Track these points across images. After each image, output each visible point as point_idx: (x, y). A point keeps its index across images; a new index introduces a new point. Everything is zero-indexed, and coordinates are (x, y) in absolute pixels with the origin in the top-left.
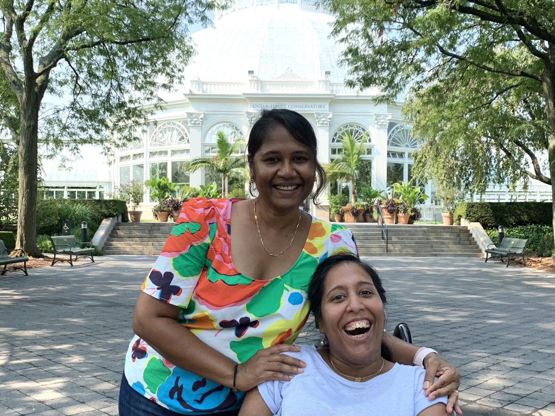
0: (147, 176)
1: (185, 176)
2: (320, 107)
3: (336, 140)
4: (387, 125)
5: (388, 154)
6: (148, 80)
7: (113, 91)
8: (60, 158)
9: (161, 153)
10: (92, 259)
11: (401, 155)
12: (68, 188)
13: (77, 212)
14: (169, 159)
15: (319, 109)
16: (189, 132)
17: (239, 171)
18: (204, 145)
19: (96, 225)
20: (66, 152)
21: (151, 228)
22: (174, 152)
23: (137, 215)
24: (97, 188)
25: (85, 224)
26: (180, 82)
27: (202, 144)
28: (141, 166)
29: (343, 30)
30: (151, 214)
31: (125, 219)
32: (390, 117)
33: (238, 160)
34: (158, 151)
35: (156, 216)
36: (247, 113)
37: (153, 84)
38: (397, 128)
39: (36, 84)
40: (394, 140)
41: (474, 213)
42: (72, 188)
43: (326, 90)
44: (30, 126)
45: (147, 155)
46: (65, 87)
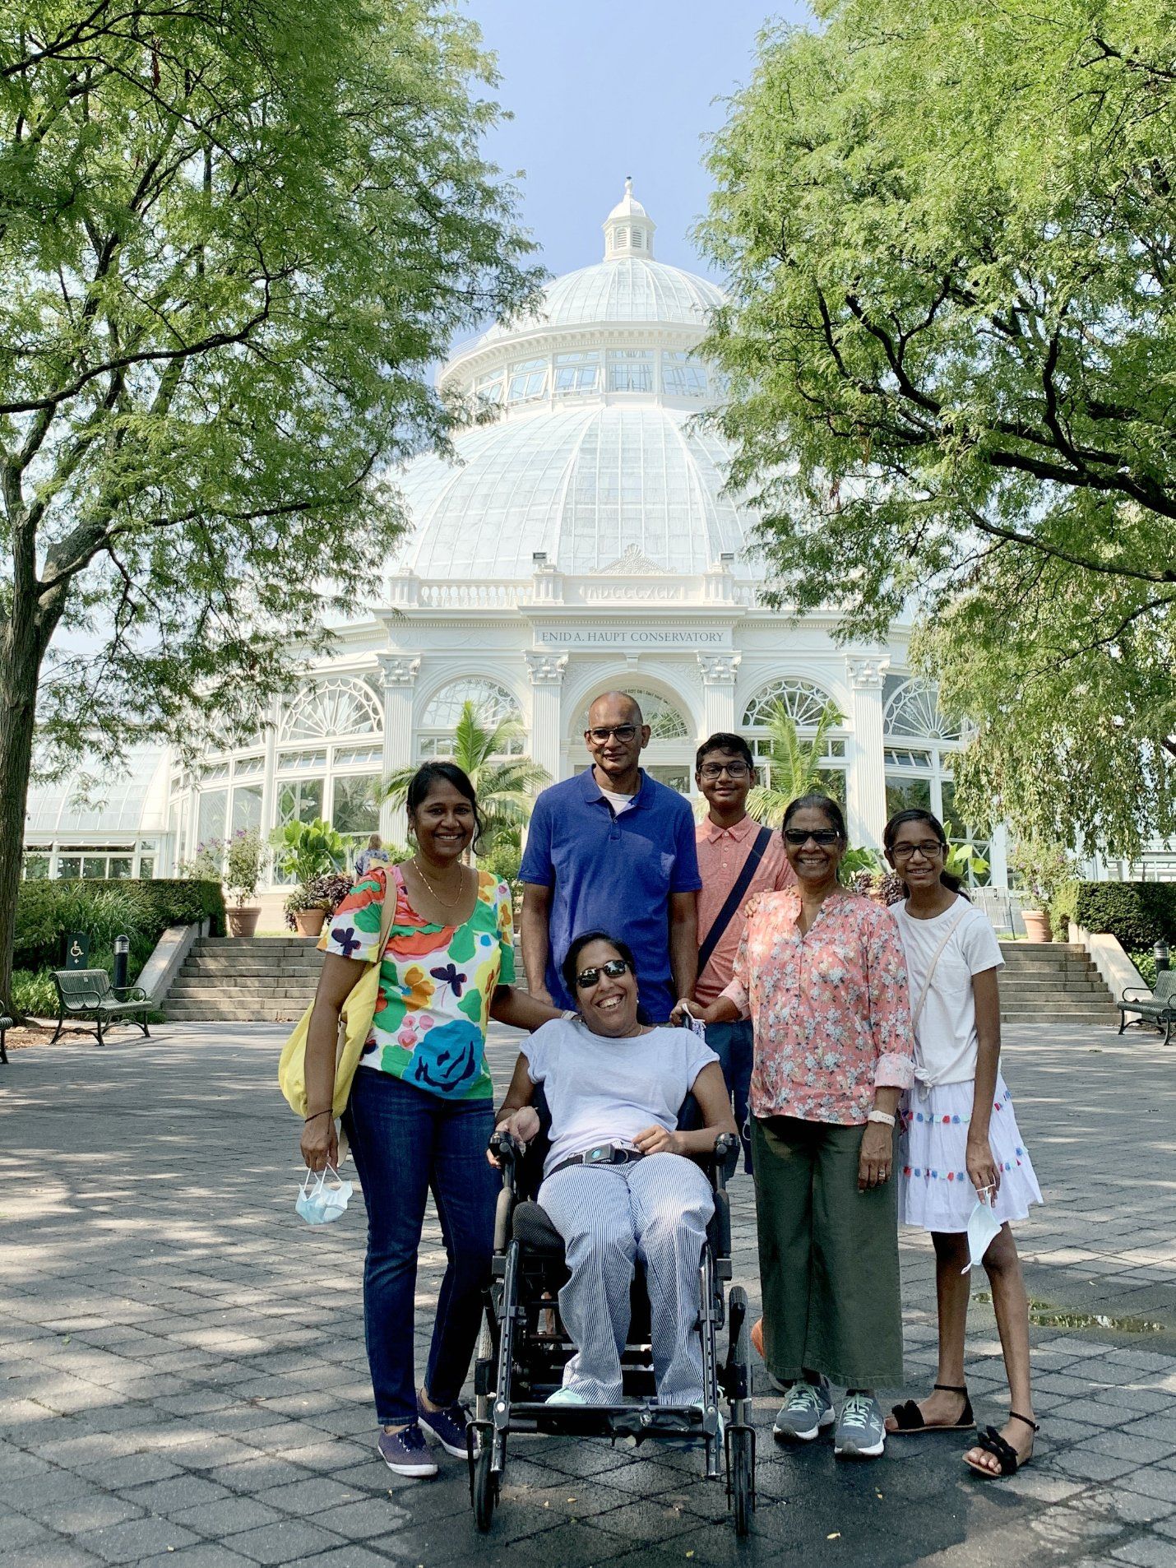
0: (269, 816)
1: (367, 814)
2: (711, 637)
3: (752, 720)
4: (881, 681)
5: (888, 754)
6: (299, 587)
7: (210, 614)
8: (78, 780)
9: (307, 756)
10: (145, 1030)
11: (922, 758)
12: (62, 849)
13: (103, 913)
14: (328, 773)
15: (708, 643)
16: (383, 704)
17: (509, 799)
18: (417, 733)
19: (147, 945)
20: (90, 762)
21: (283, 952)
22: (342, 754)
23: (247, 917)
24: (137, 849)
25: (123, 940)
26: (372, 592)
27: (413, 731)
28: (256, 791)
29: (752, 481)
30: (281, 916)
31: (217, 931)
32: (886, 664)
33: (506, 772)
34: (301, 750)
35: (293, 921)
36: (528, 653)
37: (311, 597)
38: (906, 691)
39: (38, 608)
40: (900, 719)
41: (1098, 910)
42: (71, 849)
43: (725, 597)
44: (17, 705)
45: (271, 761)
46: (94, 610)
